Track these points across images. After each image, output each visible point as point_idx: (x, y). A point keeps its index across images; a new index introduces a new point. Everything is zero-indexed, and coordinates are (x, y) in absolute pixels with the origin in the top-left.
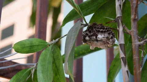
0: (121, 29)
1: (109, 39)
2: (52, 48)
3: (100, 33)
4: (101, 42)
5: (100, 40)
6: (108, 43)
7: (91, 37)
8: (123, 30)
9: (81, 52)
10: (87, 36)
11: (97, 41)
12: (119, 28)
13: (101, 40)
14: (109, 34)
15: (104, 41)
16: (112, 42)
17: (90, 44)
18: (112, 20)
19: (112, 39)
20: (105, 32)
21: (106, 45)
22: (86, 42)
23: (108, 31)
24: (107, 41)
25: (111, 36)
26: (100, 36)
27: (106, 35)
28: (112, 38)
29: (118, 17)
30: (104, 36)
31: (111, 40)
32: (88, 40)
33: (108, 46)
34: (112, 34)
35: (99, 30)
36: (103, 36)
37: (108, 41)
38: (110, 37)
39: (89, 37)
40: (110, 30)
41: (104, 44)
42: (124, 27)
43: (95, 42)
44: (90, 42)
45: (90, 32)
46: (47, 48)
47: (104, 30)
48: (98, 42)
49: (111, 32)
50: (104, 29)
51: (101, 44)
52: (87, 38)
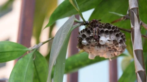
0: (137, 27)
1: (117, 44)
2: (33, 56)
3: (103, 34)
4: (105, 49)
5: (103, 45)
6: (116, 50)
7: (89, 40)
8: (140, 28)
9: (76, 64)
10: (85, 39)
11: (99, 45)
12: (134, 25)
13: (105, 45)
14: (117, 36)
15: (110, 46)
16: (121, 48)
17: (88, 50)
18: (121, 17)
19: (122, 44)
20: (111, 32)
21: (112, 53)
22: (83, 48)
23: (115, 31)
24: (113, 46)
25: (120, 39)
26: (104, 39)
27: (113, 37)
28: (121, 42)
29: (133, 9)
30: (110, 38)
31: (120, 45)
32: (86, 45)
33: (115, 54)
34: (122, 37)
35: (103, 29)
36: (108, 38)
37: (115, 47)
38: (119, 41)
39: (88, 39)
40: (118, 31)
41: (109, 50)
42: (141, 24)
43: (96, 48)
44: (89, 48)
45: (89, 32)
46: (26, 56)
47: (110, 30)
48: (100, 47)
49: (120, 34)
50: (109, 28)
51: (104, 50)
52: (84, 42)
